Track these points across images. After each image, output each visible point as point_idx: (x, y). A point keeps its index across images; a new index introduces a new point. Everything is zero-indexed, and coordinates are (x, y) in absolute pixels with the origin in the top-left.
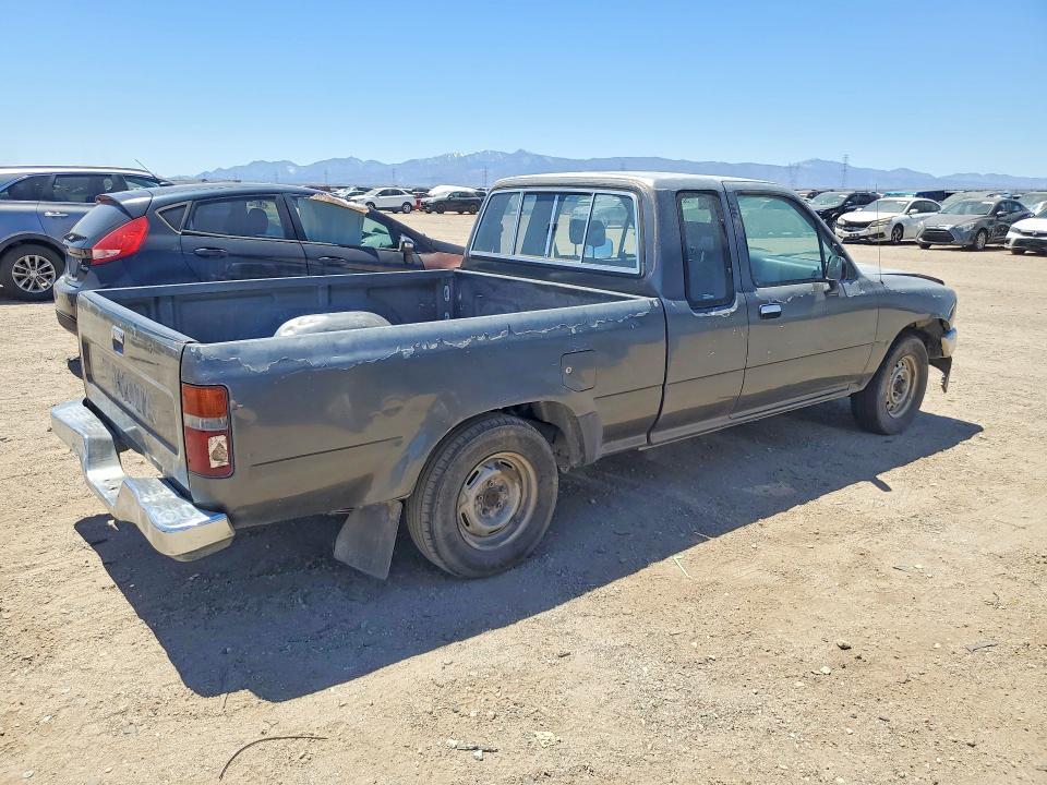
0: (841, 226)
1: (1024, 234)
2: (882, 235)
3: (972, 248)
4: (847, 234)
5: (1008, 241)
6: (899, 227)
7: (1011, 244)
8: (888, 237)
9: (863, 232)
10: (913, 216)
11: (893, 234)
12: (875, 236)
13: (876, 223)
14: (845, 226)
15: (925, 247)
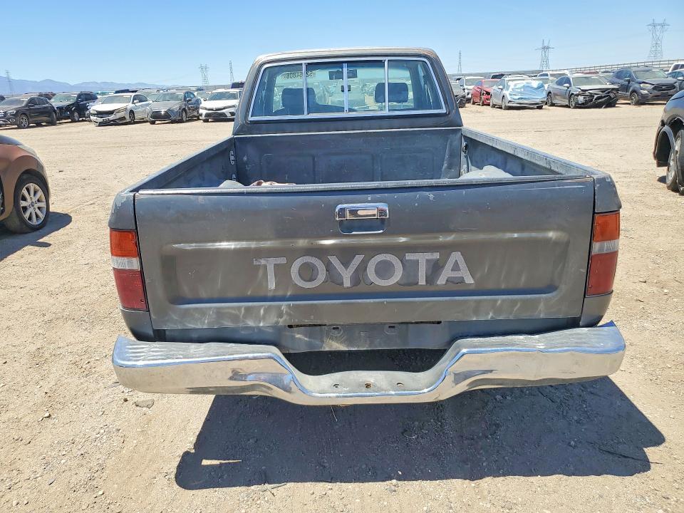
0: (94, 115)
1: (209, 110)
2: (124, 118)
3: (181, 121)
4: (100, 120)
5: (201, 115)
6: (132, 112)
7: (203, 116)
8: (128, 119)
9: (112, 117)
10: (137, 104)
11: (130, 117)
12: (120, 119)
13: (118, 111)
14: (97, 114)
15: (153, 123)
